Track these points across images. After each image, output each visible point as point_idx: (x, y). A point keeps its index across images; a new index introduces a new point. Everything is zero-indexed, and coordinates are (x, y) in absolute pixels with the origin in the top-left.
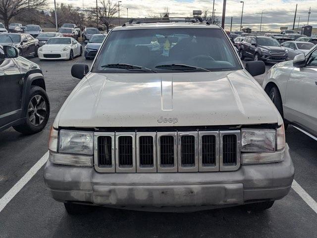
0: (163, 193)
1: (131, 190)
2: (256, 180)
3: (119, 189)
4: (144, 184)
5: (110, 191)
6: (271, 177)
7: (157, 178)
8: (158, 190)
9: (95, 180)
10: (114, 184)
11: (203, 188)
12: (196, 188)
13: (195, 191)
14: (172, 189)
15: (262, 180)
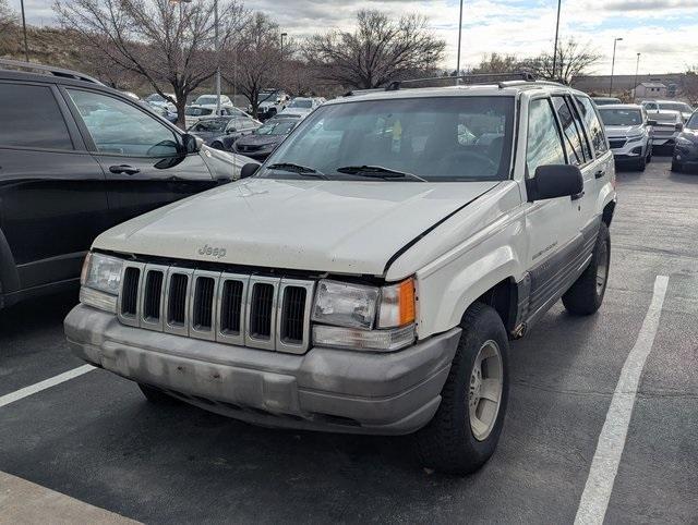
0: (179, 368)
1: (143, 355)
2: (317, 375)
3: (131, 351)
4: (160, 351)
5: (118, 352)
6: (342, 373)
7: (182, 344)
8: (175, 363)
9: (108, 334)
10: (126, 343)
11: (234, 373)
12: (224, 370)
13: (223, 376)
14: (192, 365)
15: (326, 377)
